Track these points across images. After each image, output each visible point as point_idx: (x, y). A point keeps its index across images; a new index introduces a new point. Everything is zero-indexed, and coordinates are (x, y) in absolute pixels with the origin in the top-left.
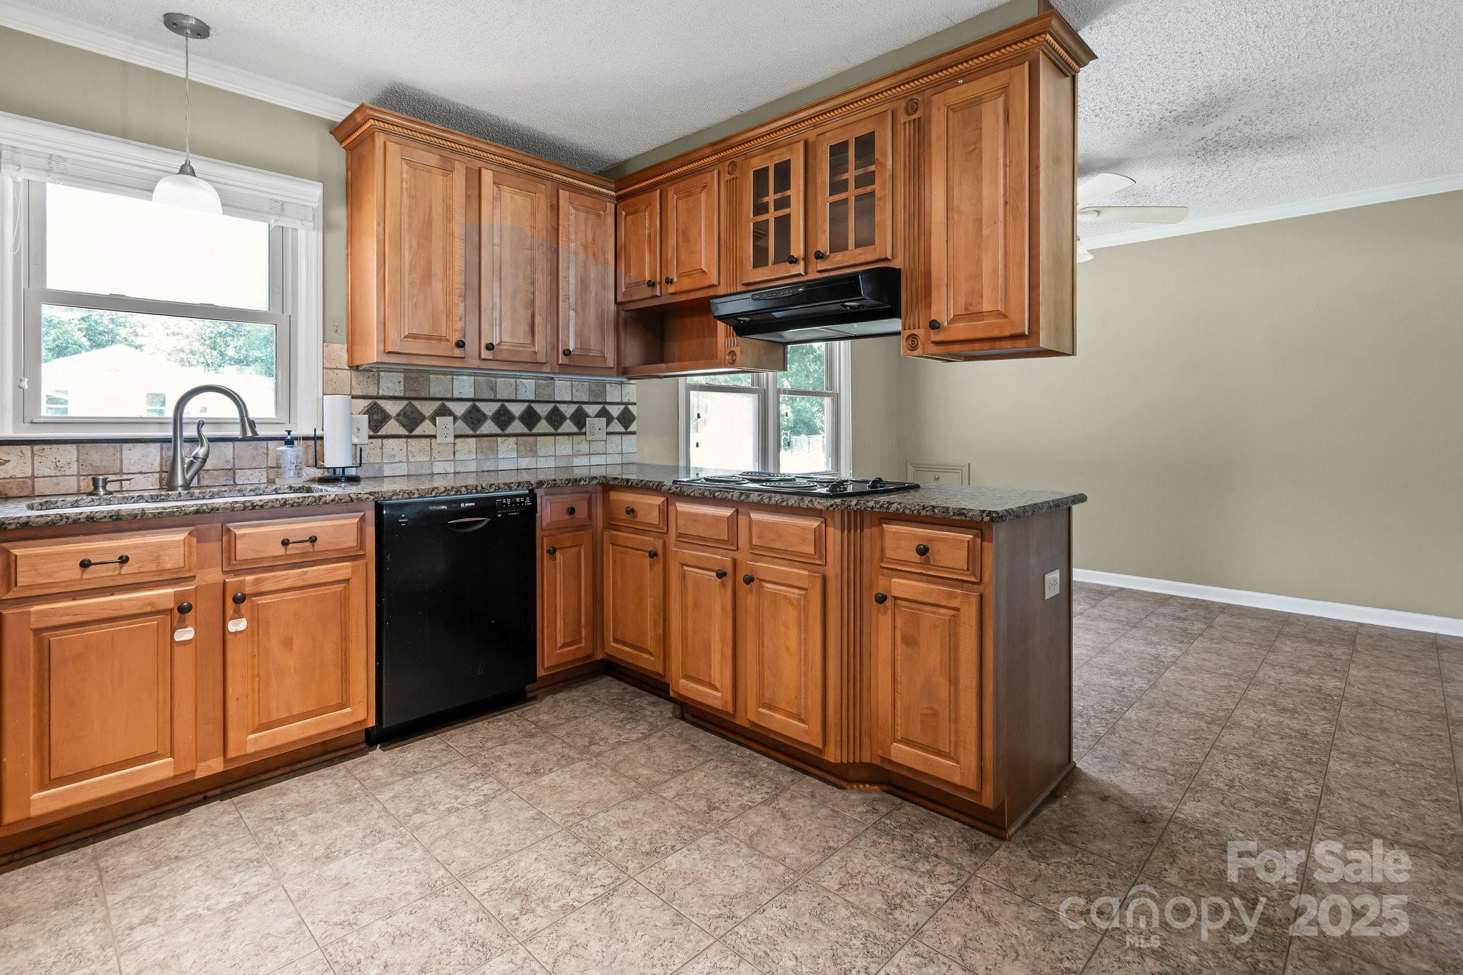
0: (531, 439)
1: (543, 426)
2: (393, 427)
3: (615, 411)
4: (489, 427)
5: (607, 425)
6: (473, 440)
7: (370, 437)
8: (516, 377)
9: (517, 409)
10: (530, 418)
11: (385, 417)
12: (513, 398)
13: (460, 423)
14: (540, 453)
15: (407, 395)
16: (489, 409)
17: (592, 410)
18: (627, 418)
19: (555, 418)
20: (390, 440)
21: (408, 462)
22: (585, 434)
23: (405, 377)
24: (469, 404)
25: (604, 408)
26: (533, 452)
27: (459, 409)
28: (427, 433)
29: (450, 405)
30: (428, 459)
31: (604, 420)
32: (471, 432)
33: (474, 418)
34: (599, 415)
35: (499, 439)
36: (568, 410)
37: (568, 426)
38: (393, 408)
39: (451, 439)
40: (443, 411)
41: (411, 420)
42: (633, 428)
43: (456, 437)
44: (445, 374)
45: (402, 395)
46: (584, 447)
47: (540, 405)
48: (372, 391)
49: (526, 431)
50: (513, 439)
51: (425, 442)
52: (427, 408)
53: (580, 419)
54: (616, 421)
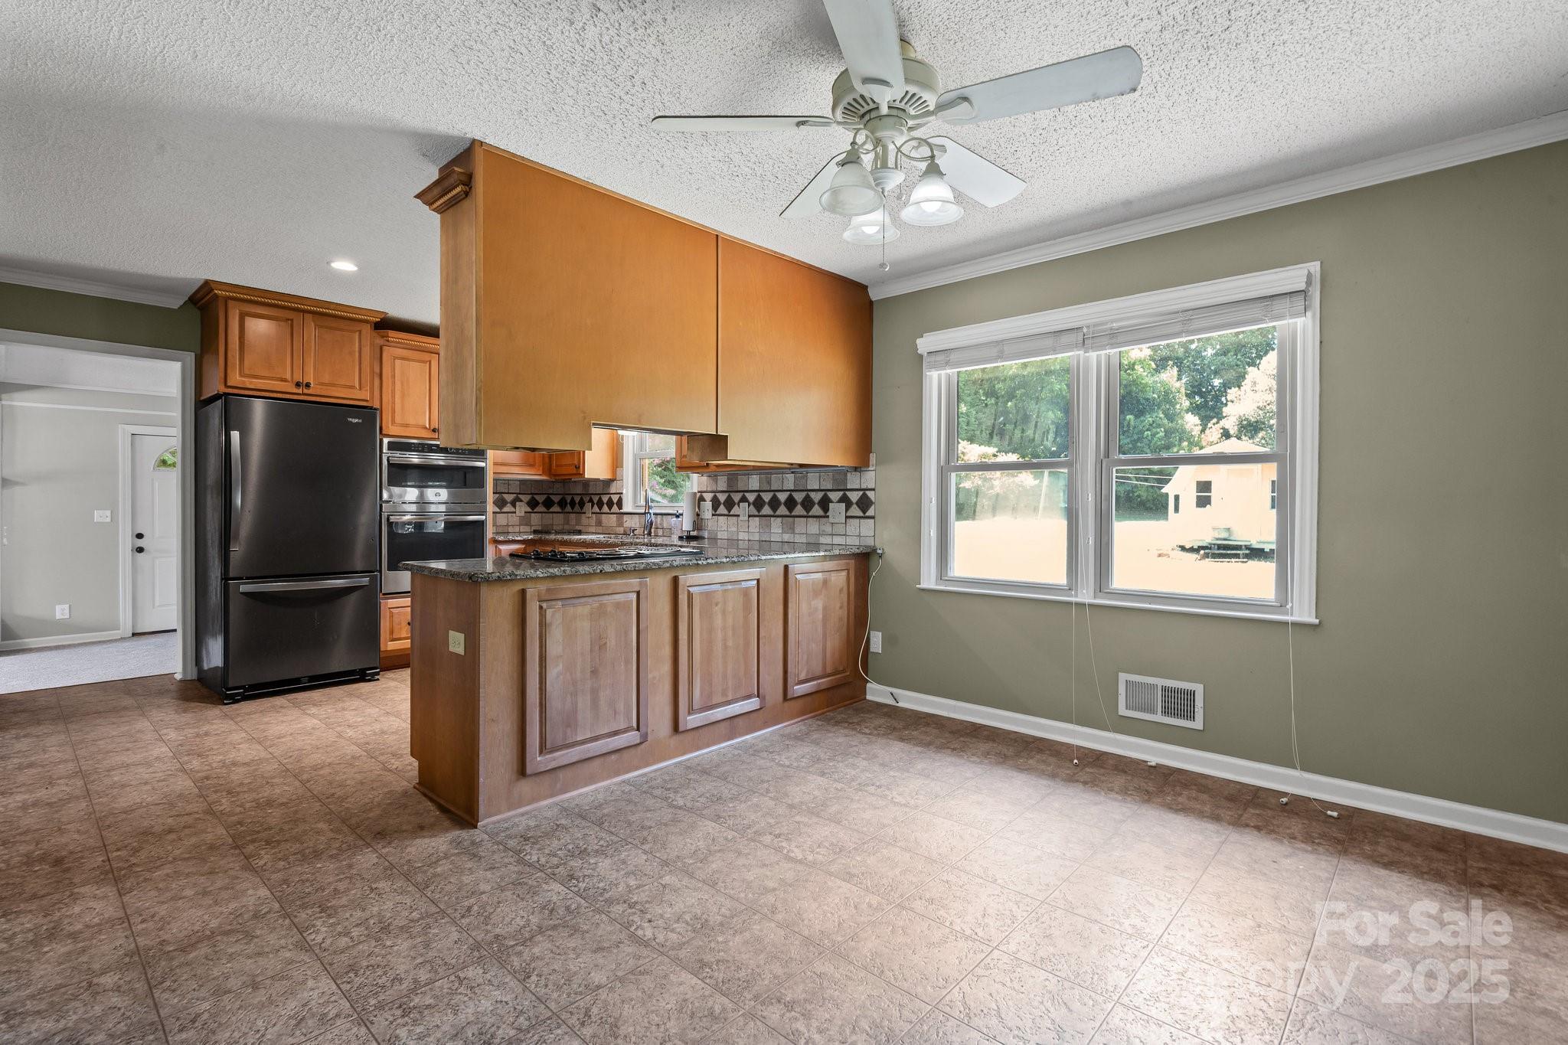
0: (791, 519)
1: (799, 510)
2: (722, 510)
3: (854, 497)
4: (766, 510)
5: (846, 511)
6: (757, 519)
7: (713, 515)
8: (783, 473)
9: (782, 497)
10: (791, 503)
11: (719, 503)
12: (780, 488)
13: (752, 506)
14: (796, 531)
15: (728, 489)
16: (767, 497)
17: (835, 496)
18: (865, 503)
19: (808, 504)
20: (721, 517)
21: (728, 530)
22: (828, 517)
23: (727, 479)
24: (756, 494)
25: (845, 494)
26: (792, 530)
27: (751, 497)
28: (737, 513)
29: (747, 495)
30: (736, 529)
31: (843, 505)
32: (757, 513)
33: (759, 504)
34: (840, 501)
35: (772, 519)
36: (816, 497)
37: (817, 510)
38: (722, 498)
39: (747, 518)
40: (744, 499)
41: (730, 504)
42: (870, 512)
43: (749, 516)
44: (744, 474)
45: (725, 489)
46: (828, 529)
47: (797, 493)
48: (714, 489)
49: (788, 513)
50: (779, 519)
51: (735, 518)
52: (736, 497)
53: (825, 503)
54: (855, 506)
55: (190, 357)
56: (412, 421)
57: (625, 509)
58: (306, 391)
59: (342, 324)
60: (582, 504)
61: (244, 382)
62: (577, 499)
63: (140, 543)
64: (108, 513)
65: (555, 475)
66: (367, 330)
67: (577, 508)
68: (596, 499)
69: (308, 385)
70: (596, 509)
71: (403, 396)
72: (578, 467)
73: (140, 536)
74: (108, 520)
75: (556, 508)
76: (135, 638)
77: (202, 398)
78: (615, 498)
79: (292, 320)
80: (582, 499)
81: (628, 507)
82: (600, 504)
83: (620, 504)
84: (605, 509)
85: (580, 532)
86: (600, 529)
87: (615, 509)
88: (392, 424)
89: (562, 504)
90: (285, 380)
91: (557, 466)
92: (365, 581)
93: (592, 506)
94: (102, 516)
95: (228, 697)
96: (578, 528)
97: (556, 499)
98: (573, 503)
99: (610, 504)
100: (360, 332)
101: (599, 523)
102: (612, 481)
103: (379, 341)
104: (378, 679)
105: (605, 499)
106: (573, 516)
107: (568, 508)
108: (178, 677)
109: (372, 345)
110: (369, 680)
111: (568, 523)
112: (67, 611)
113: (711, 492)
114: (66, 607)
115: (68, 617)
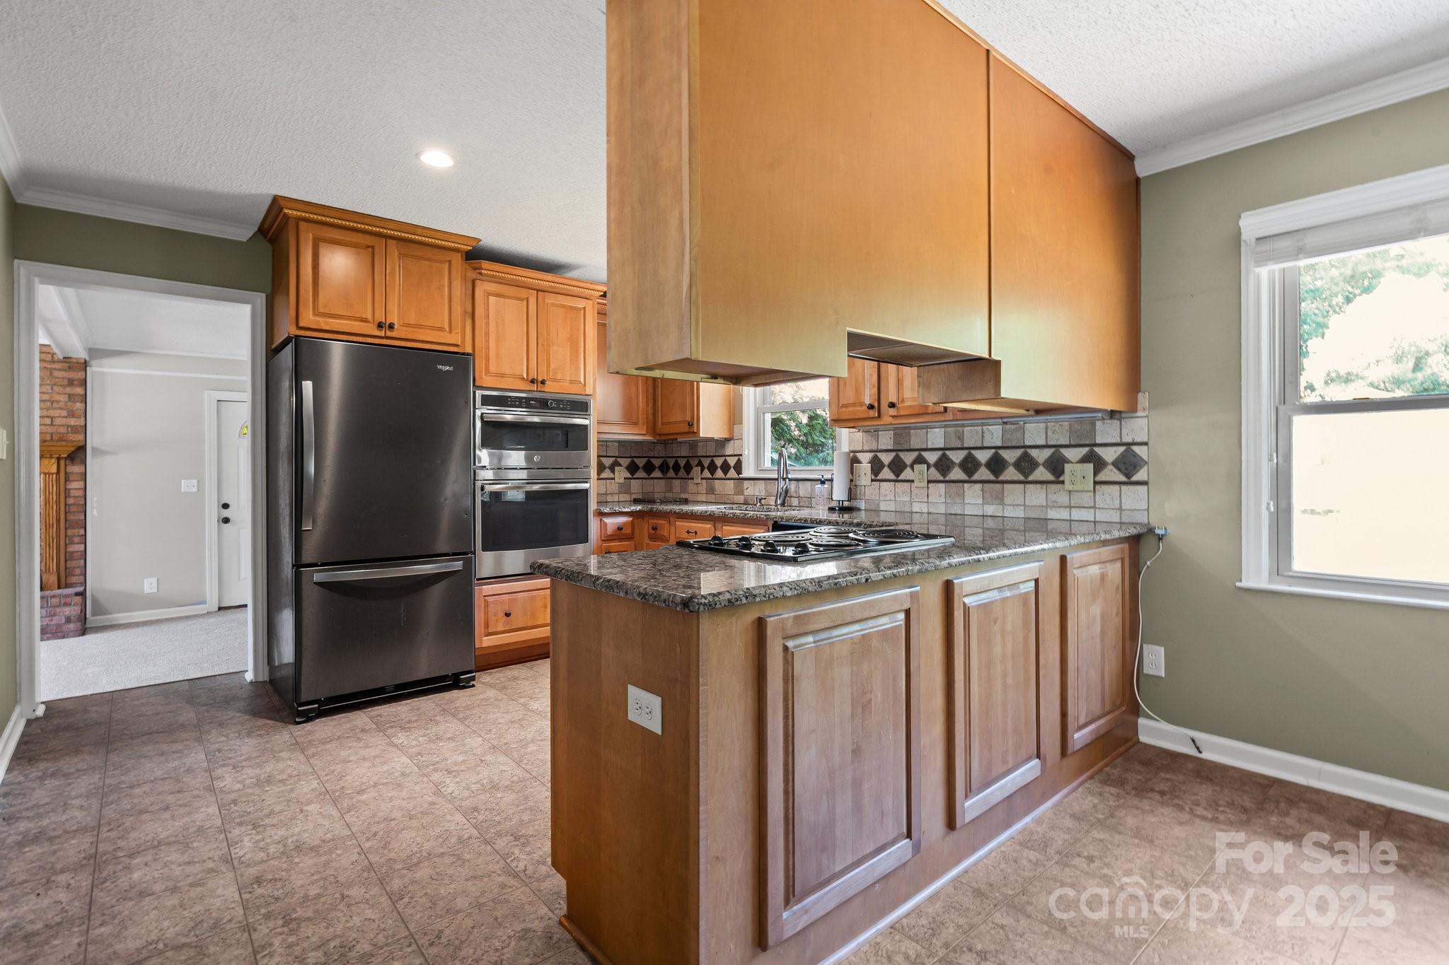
0: (998, 486)
1: (1011, 473)
2: (886, 473)
3: (1109, 455)
4: (957, 474)
5: (1095, 475)
6: (942, 485)
7: (872, 480)
8: (983, 425)
9: (983, 456)
10: (996, 465)
11: (882, 466)
12: (979, 445)
13: (933, 470)
14: (1007, 501)
15: (895, 448)
16: (957, 457)
17: (1073, 454)
18: (1129, 465)
19: (1026, 464)
20: (885, 483)
21: (895, 500)
22: (1063, 482)
23: (895, 434)
24: (940, 453)
25: (1092, 451)
26: (1000, 499)
27: (932, 457)
28: (909, 478)
29: (925, 454)
30: (908, 499)
31: (1090, 467)
32: (941, 478)
33: (944, 465)
34: (1084, 460)
35: (966, 485)
36: (1041, 456)
37: (1041, 473)
38: (886, 458)
39: (926, 484)
40: (920, 460)
41: (897, 466)
42: (1141, 475)
43: (929, 482)
44: (922, 428)
45: (892, 448)
46: (1063, 498)
47: (1008, 451)
48: (874, 448)
49: (992, 478)
50: (978, 486)
51: (907, 485)
52: (908, 458)
53: (1057, 466)
54: (1111, 467)
55: (260, 298)
56: (508, 371)
57: (745, 474)
58: (389, 334)
59: (430, 253)
60: (688, 468)
61: (318, 322)
62: (682, 462)
63: (226, 513)
64: (195, 482)
65: (660, 435)
66: (457, 260)
67: (682, 473)
68: (706, 462)
69: (391, 327)
70: (707, 474)
71: (498, 340)
72: (690, 425)
73: (226, 506)
74: (195, 489)
75: (657, 474)
76: (222, 612)
77: (273, 346)
78: (732, 461)
79: (373, 247)
80: (688, 462)
81: (748, 471)
82: (712, 468)
83: (738, 467)
84: (719, 473)
85: (686, 501)
86: (712, 498)
87: (732, 473)
88: (486, 375)
89: (664, 468)
90: (365, 320)
91: (663, 424)
92: (458, 565)
93: (702, 471)
94: (188, 486)
95: (299, 714)
96: (683, 496)
97: (657, 462)
98: (676, 468)
99: (726, 468)
100: (450, 262)
101: (711, 491)
102: (728, 440)
103: (472, 275)
104: (473, 686)
105: (719, 462)
106: (677, 482)
107: (671, 473)
108: (249, 676)
109: (464, 278)
110: (464, 687)
111: (670, 491)
112: (155, 585)
113: (870, 451)
114: (154, 580)
115: (156, 591)
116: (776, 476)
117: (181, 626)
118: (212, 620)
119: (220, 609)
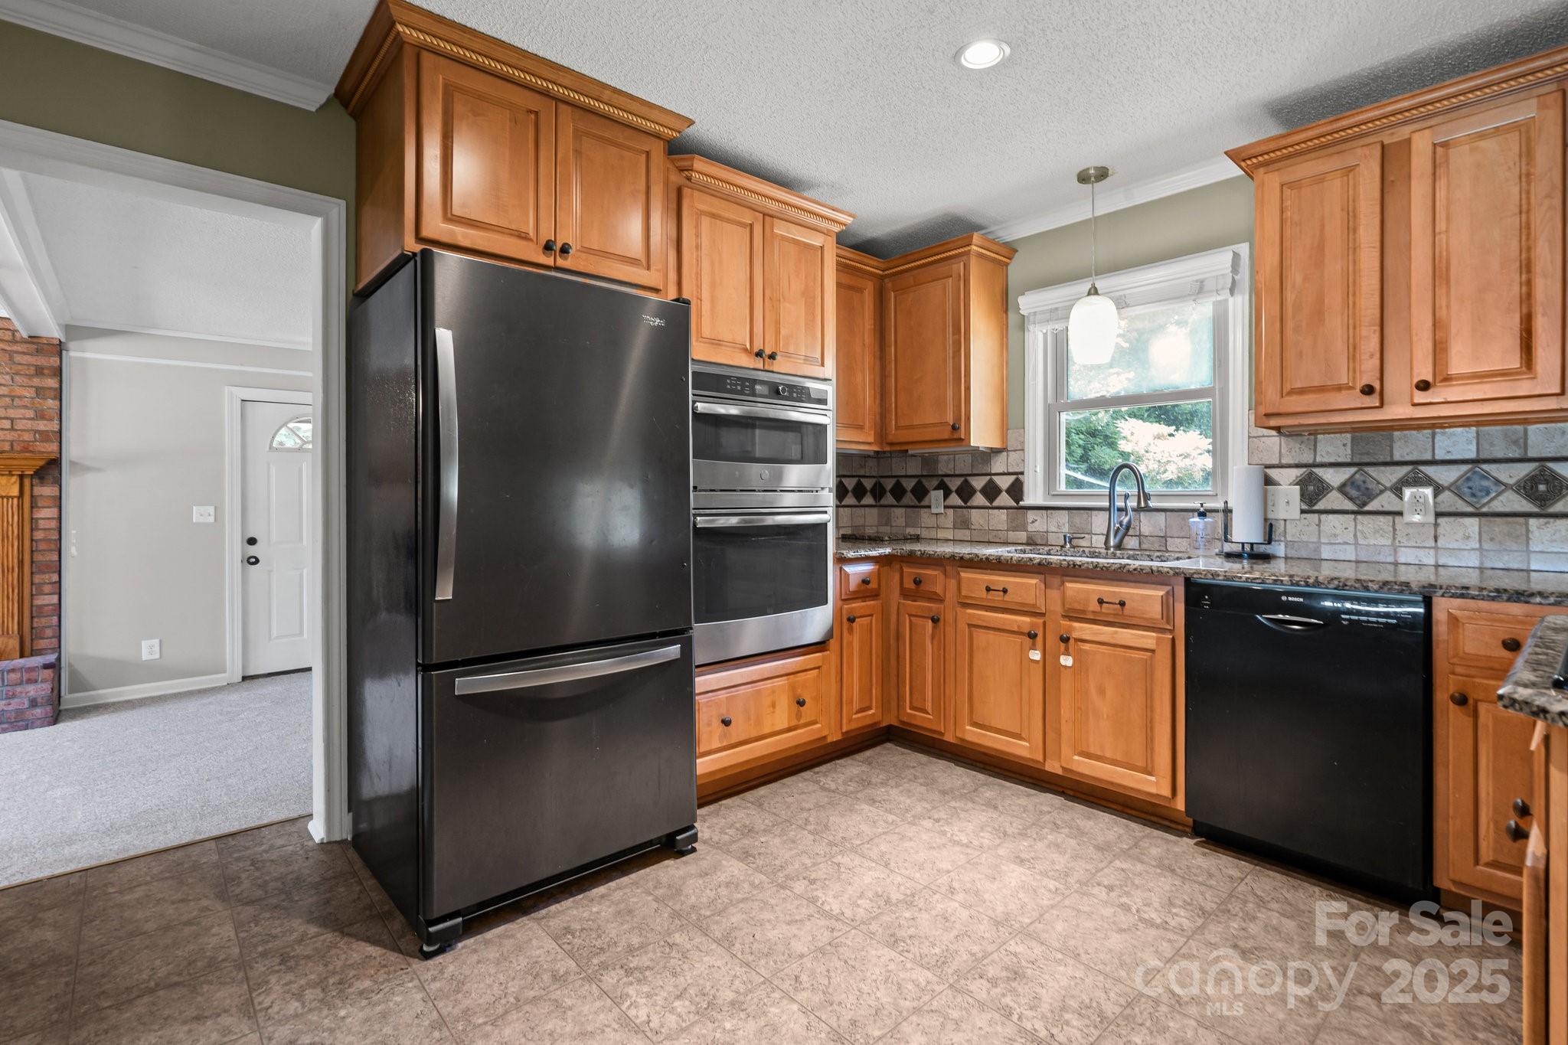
2: (1335, 500)
4: (1509, 502)
6: (1471, 521)
7: (1303, 512)
11: (1323, 489)
13: (1446, 495)
15: (1356, 460)
16: (1509, 474)
20: (1331, 517)
21: (1356, 544)
23: (1353, 439)
24: (1467, 468)
27: (1447, 475)
28: (1387, 508)
29: (1429, 470)
30: (1389, 542)
32: (1470, 510)
33: (1473, 488)
35: (1533, 521)
38: (1334, 477)
39: (1431, 519)
40: (1415, 480)
41: (1362, 492)
43: (1438, 515)
44: (1419, 428)
45: (1348, 460)
48: (1307, 458)
50: (1565, 523)
51: (1384, 520)
52: (1389, 476)
55: (338, 209)
56: (726, 335)
57: (1028, 501)
58: (560, 262)
60: (920, 492)
61: (453, 233)
62: (909, 484)
63: (252, 550)
64: (211, 510)
65: (891, 444)
66: (658, 150)
67: (909, 499)
68: (954, 484)
69: (565, 250)
70: (955, 499)
71: (713, 285)
72: (954, 428)
73: (252, 541)
74: (211, 519)
75: (868, 500)
76: (247, 684)
77: (361, 286)
78: (1004, 483)
79: (536, 113)
80: (919, 483)
81: (1034, 495)
82: (966, 492)
83: (1016, 490)
84: (979, 499)
85: (917, 538)
86: (964, 534)
87: (1004, 499)
88: (697, 340)
89: (878, 492)
90: (523, 236)
91: (897, 428)
92: (673, 651)
93: (946, 496)
94: (202, 514)
95: (430, 939)
96: (911, 531)
97: (868, 484)
98: (898, 492)
99: (991, 491)
100: (648, 153)
101: (965, 524)
102: (995, 452)
103: (676, 178)
104: (694, 850)
105: (978, 483)
106: (899, 512)
107: (889, 499)
109: (667, 183)
110: (682, 854)
111: (888, 523)
112: (157, 649)
113: (1297, 466)
114: (156, 642)
115: (157, 656)
116: (1106, 504)
117: (192, 706)
118: (234, 696)
119: (244, 678)
